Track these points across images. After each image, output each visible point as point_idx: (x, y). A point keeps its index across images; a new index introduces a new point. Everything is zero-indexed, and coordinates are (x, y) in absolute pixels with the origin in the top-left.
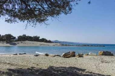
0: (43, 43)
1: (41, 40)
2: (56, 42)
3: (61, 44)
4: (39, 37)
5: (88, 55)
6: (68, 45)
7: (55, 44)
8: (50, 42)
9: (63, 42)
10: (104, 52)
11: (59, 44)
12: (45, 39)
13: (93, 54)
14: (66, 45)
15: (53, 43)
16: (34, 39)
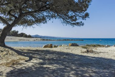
0: (22, 38)
1: (19, 34)
2: (37, 37)
3: (42, 39)
4: (18, 32)
5: (61, 46)
6: (49, 40)
7: (35, 39)
8: (30, 36)
9: (44, 37)
10: (72, 44)
11: (39, 39)
12: (25, 34)
13: (65, 45)
14: (47, 40)
15: (33, 37)
16: (12, 34)
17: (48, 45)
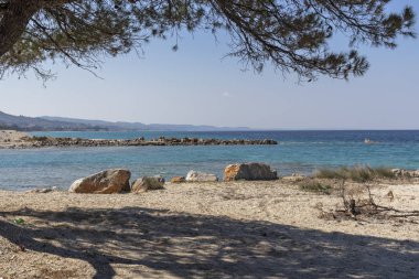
3: (29, 134)
5: (183, 180)
10: (243, 167)
13: (203, 176)
17: (105, 175)
